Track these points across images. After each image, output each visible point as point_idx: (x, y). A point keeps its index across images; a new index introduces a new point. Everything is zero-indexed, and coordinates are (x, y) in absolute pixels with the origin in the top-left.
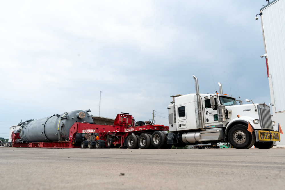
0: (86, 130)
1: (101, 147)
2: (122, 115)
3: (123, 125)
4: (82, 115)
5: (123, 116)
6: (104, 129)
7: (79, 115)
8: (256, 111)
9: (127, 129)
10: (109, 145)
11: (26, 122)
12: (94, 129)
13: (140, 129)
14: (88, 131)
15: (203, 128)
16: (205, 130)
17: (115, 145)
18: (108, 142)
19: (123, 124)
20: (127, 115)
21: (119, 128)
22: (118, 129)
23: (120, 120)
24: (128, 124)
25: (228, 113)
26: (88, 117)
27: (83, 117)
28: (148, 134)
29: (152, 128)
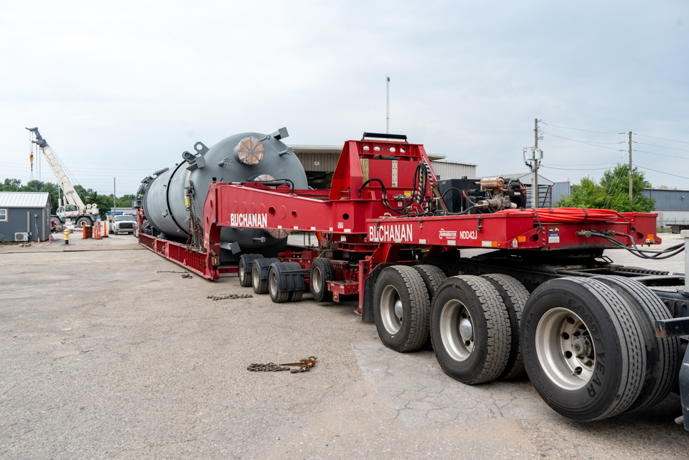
0: (241, 215)
1: (286, 296)
2: (371, 144)
3: (374, 198)
4: (253, 153)
5: (377, 148)
6: (294, 214)
7: (240, 151)
9: (379, 224)
10: (317, 287)
12: (262, 211)
13: (443, 233)
14: (245, 220)
17: (336, 297)
18: (315, 276)
19: (373, 193)
20: (397, 146)
21: (350, 210)
22: (346, 217)
23: (354, 172)
24: (401, 189)
26: (281, 155)
27: (257, 158)
28: (491, 276)
29: (523, 239)
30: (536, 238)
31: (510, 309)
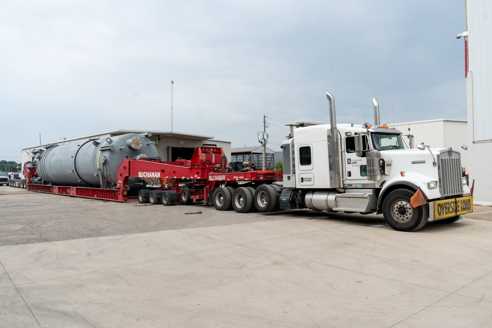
0: (145, 173)
1: (171, 203)
2: (205, 148)
3: (207, 167)
4: (137, 144)
5: (207, 149)
6: (174, 172)
7: (132, 143)
8: (434, 164)
9: (213, 175)
10: (184, 199)
11: (45, 149)
12: (157, 171)
13: (234, 177)
14: (147, 174)
15: (342, 187)
16: (345, 192)
17: (194, 200)
18: (183, 195)
19: (207, 165)
20: (213, 148)
21: (200, 171)
22: (198, 173)
23: (201, 158)
24: (215, 164)
25: (386, 165)
26: (147, 144)
27: (139, 146)
28: (248, 187)
29: (255, 178)
30: (257, 178)
31: (252, 194)
